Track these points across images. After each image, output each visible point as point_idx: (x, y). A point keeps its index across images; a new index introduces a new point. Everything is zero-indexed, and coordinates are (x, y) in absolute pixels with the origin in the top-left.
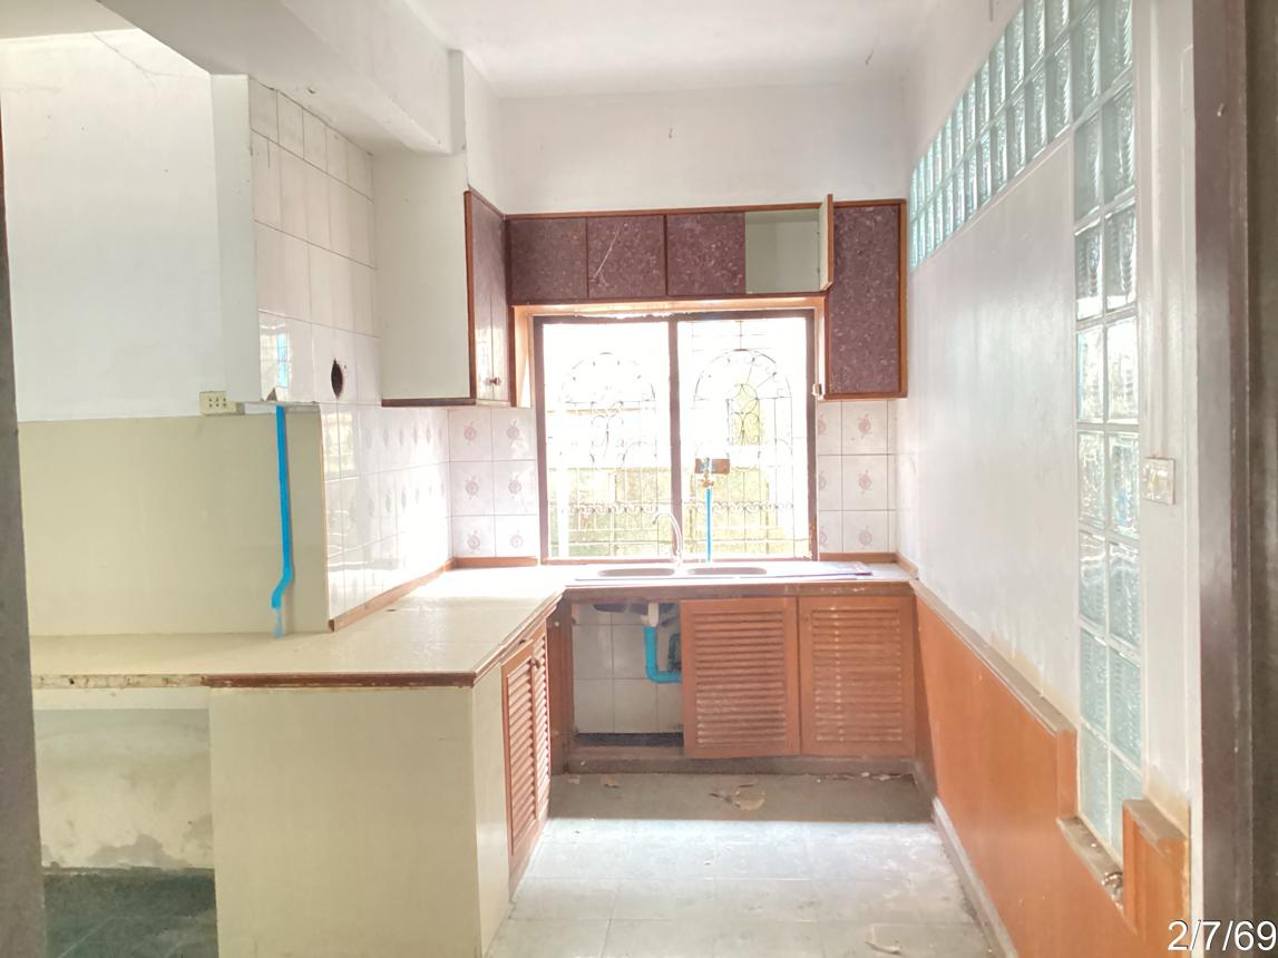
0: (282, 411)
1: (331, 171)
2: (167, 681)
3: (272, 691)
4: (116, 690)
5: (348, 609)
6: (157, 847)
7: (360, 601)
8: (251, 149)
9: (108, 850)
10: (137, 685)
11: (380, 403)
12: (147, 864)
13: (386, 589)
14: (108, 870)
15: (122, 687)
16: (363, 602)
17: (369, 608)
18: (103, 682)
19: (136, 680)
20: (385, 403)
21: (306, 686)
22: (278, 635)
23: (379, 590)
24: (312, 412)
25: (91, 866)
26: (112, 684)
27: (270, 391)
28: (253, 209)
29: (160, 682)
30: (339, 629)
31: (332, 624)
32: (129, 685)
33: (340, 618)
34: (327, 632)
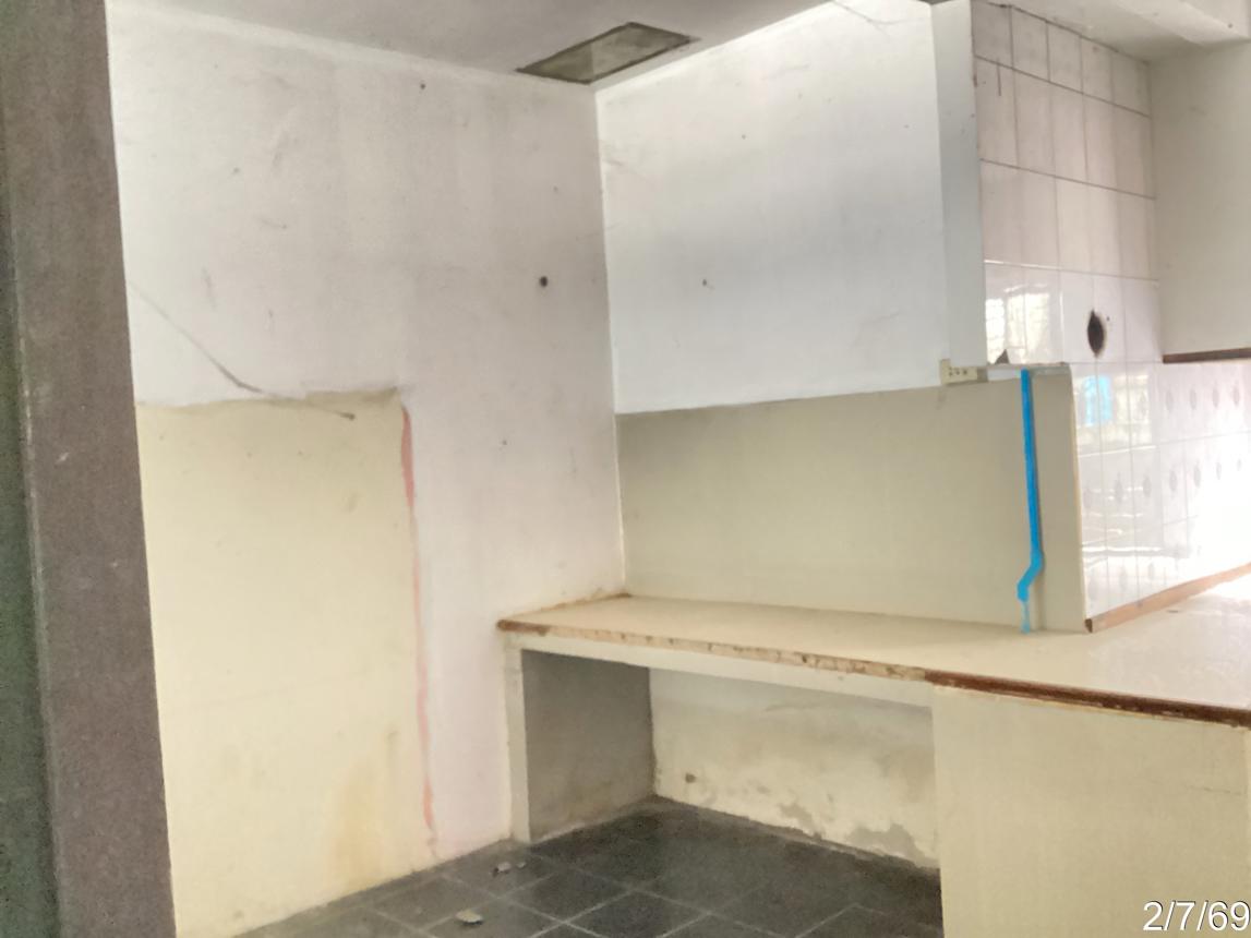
0: (1028, 375)
1: (1088, 90)
2: (891, 670)
3: (998, 699)
4: (843, 674)
5: (1112, 607)
6: (909, 839)
7: (1130, 598)
8: (975, 79)
9: (863, 832)
10: (862, 671)
11: (1160, 359)
12: (900, 854)
13: (1171, 583)
14: (865, 853)
15: (848, 671)
16: (1136, 599)
17: (1144, 607)
18: (830, 663)
19: (860, 666)
20: (1167, 359)
21: (1037, 697)
22: (1026, 630)
23: (1159, 585)
24: (1060, 376)
25: (849, 843)
26: (839, 665)
27: (999, 353)
28: (978, 147)
29: (884, 671)
30: (1096, 631)
31: (1089, 624)
32: (855, 670)
33: (1101, 617)
34: (1083, 633)
